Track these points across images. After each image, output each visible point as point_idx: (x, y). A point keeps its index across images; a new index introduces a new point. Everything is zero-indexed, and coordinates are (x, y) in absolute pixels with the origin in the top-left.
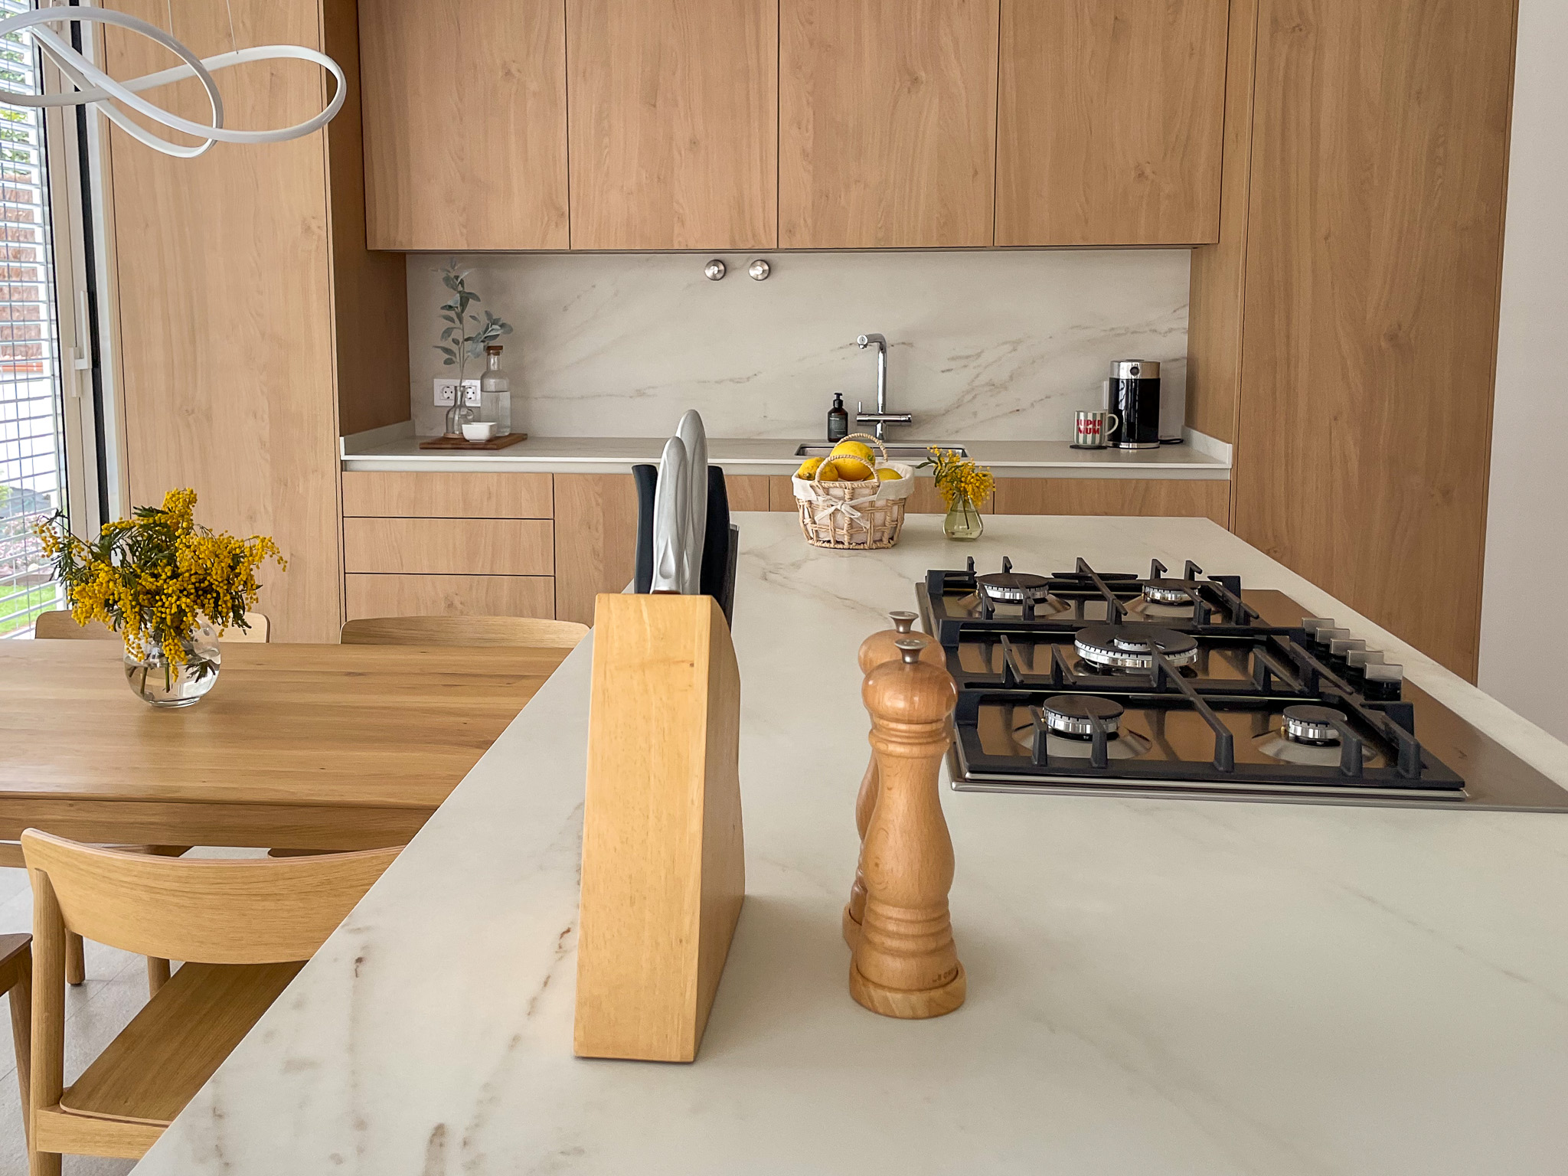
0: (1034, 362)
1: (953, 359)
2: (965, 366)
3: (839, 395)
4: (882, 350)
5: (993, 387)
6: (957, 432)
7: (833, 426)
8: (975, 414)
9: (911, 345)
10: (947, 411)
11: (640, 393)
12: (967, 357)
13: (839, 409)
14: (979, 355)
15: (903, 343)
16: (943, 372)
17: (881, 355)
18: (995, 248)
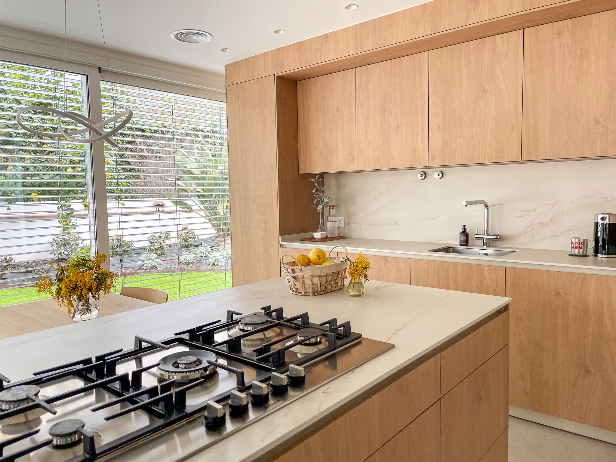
0: (562, 213)
1: (523, 211)
2: (529, 215)
3: (464, 226)
4: (486, 207)
5: (542, 225)
6: (524, 244)
7: (461, 240)
8: (533, 237)
9: (503, 205)
10: (520, 235)
11: (395, 223)
12: (529, 211)
13: (464, 232)
14: (535, 210)
15: (499, 204)
16: (518, 217)
17: (486, 210)
18: (521, 162)
